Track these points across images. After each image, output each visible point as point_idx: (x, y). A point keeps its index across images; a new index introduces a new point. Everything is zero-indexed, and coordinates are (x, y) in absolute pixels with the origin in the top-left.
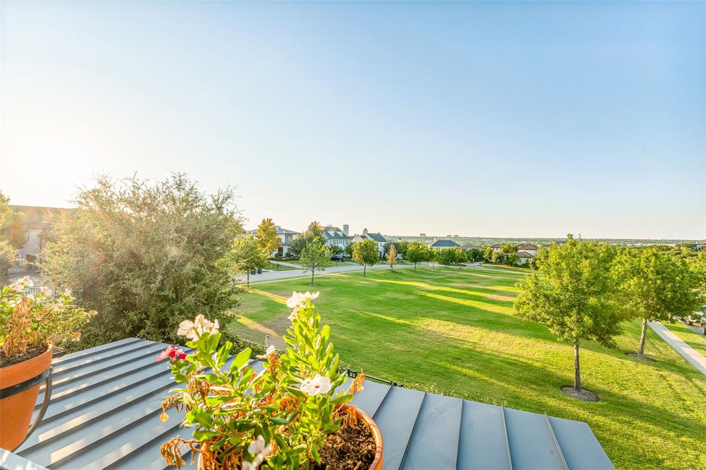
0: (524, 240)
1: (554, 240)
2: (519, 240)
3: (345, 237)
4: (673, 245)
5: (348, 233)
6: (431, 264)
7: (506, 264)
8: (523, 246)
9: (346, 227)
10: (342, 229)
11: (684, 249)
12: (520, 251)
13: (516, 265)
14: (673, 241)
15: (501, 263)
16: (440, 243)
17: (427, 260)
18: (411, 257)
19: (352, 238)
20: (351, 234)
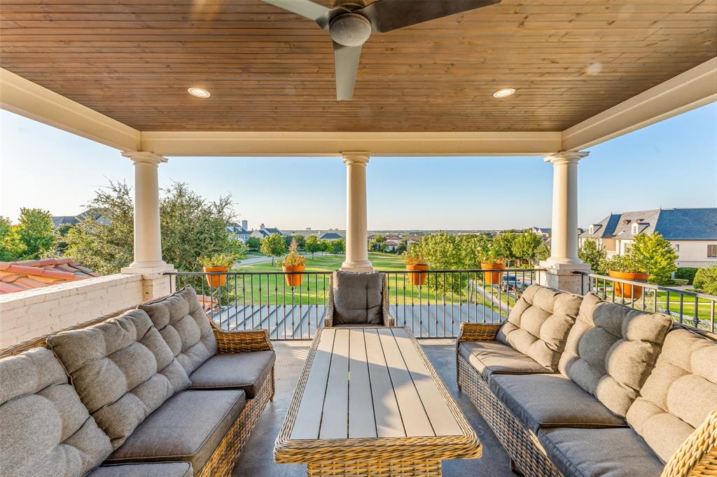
0: (388, 232)
1: (408, 231)
2: (384, 232)
3: (244, 232)
4: (478, 234)
5: (247, 228)
6: (324, 254)
7: (379, 251)
8: (391, 237)
9: (245, 222)
10: (241, 224)
11: (484, 236)
12: (388, 241)
13: (386, 252)
14: (478, 231)
15: (374, 250)
16: (328, 235)
17: (323, 251)
18: (310, 248)
19: (251, 233)
20: (249, 229)
